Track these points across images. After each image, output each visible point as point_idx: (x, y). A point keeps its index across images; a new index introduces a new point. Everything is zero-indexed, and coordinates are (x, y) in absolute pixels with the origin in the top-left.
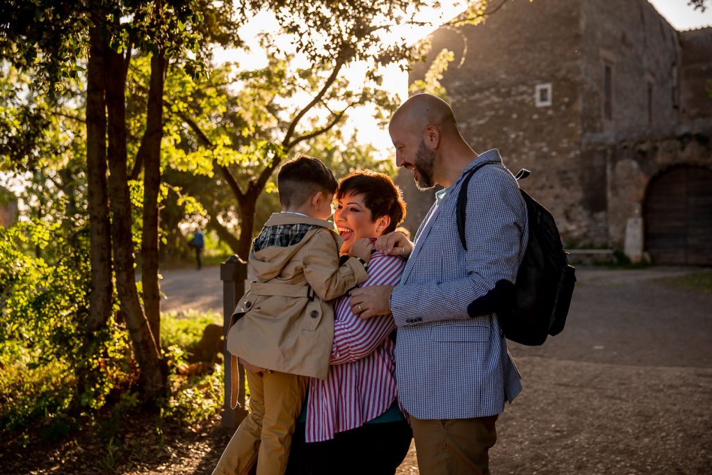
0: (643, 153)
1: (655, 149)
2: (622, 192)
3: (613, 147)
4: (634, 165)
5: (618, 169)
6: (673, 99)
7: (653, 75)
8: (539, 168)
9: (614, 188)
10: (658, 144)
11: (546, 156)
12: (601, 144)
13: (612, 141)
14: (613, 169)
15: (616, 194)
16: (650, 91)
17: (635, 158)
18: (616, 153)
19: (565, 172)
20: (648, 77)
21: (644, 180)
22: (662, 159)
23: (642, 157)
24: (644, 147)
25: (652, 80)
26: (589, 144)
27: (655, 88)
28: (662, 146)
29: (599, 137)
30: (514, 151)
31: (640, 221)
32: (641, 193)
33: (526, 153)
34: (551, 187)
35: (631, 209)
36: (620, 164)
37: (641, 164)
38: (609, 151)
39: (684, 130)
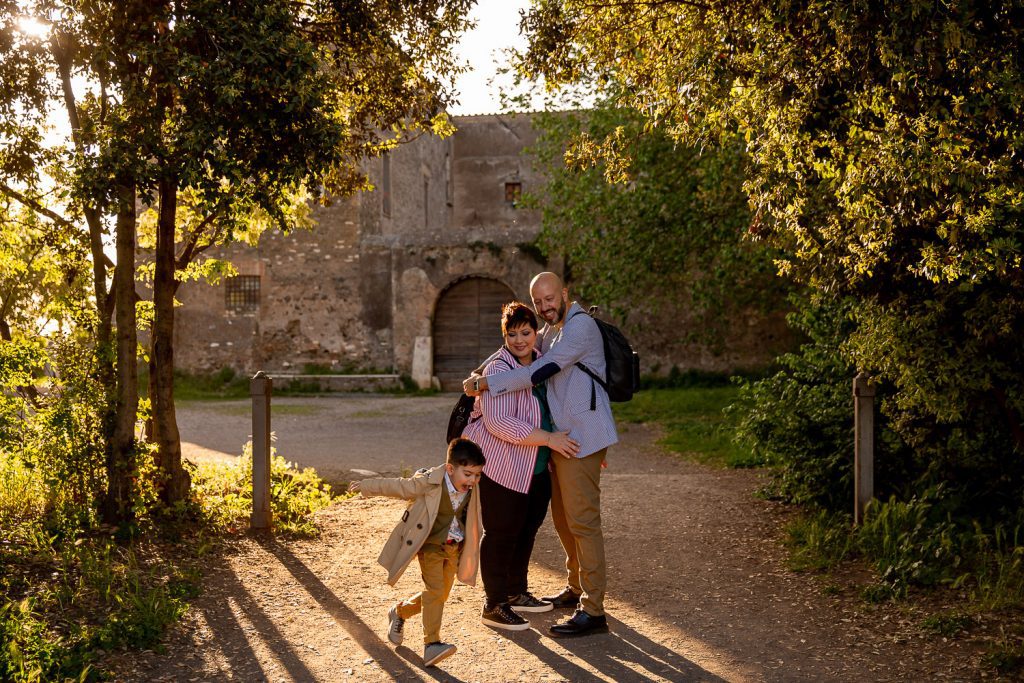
0: (432, 262)
1: (446, 257)
2: (409, 306)
3: (399, 252)
4: (423, 274)
5: (404, 279)
6: (447, 198)
7: (429, 166)
8: (309, 273)
9: (399, 301)
10: (449, 252)
11: (318, 259)
12: (384, 248)
13: (397, 245)
14: (399, 279)
15: (402, 309)
16: (426, 185)
17: (423, 268)
18: (401, 260)
19: (342, 280)
20: (424, 169)
21: (434, 293)
22: (453, 269)
23: (431, 265)
24: (433, 255)
25: (428, 174)
26: (370, 247)
27: (430, 182)
28: (453, 254)
29: (379, 240)
30: (277, 251)
31: (429, 339)
32: (430, 308)
33: (293, 255)
34: (325, 298)
35: (418, 326)
36: (406, 272)
37: (430, 274)
38: (394, 258)
39: (475, 237)
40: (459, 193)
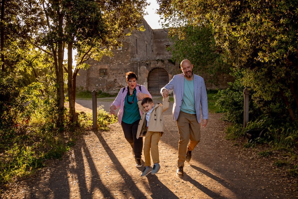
0: (147, 64)
1: (151, 63)
2: (142, 75)
3: (139, 62)
4: (145, 67)
5: (141, 68)
6: (152, 49)
7: (147, 42)
8: (119, 68)
9: (140, 74)
10: (151, 62)
11: (120, 64)
12: (136, 61)
13: (139, 60)
14: (139, 69)
15: (140, 76)
16: (147, 46)
17: (145, 66)
18: (140, 64)
19: (126, 69)
20: (146, 42)
21: (148, 72)
22: (152, 66)
23: (147, 65)
24: (148, 63)
25: (147, 44)
26: (133, 61)
27: (147, 45)
28: (152, 62)
29: (135, 59)
30: (111, 63)
31: (147, 83)
32: (147, 75)
33: (115, 63)
34: (122, 73)
35: (144, 80)
36: (141, 67)
37: (147, 67)
38: (138, 64)
39: (158, 58)
40: (155, 48)
